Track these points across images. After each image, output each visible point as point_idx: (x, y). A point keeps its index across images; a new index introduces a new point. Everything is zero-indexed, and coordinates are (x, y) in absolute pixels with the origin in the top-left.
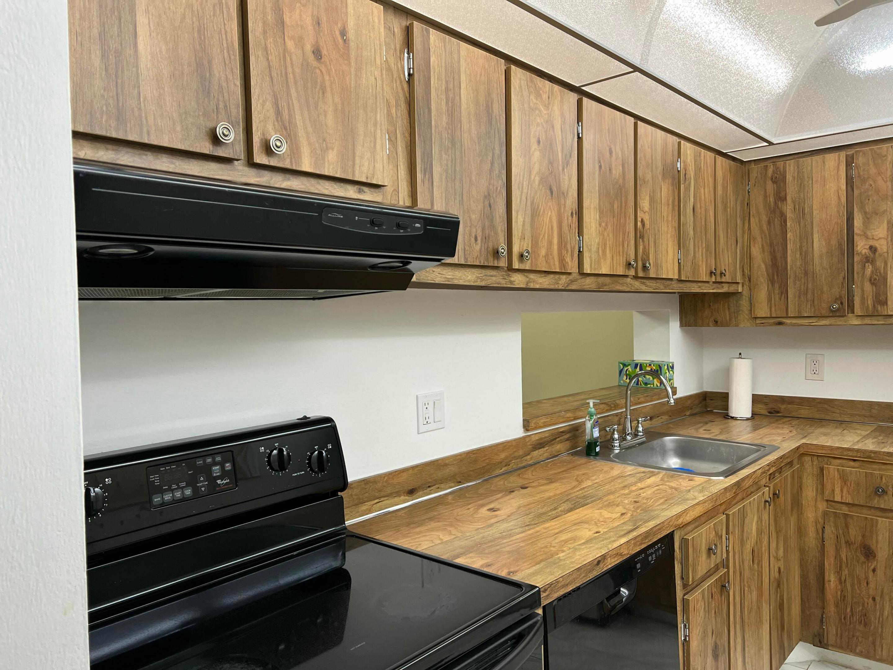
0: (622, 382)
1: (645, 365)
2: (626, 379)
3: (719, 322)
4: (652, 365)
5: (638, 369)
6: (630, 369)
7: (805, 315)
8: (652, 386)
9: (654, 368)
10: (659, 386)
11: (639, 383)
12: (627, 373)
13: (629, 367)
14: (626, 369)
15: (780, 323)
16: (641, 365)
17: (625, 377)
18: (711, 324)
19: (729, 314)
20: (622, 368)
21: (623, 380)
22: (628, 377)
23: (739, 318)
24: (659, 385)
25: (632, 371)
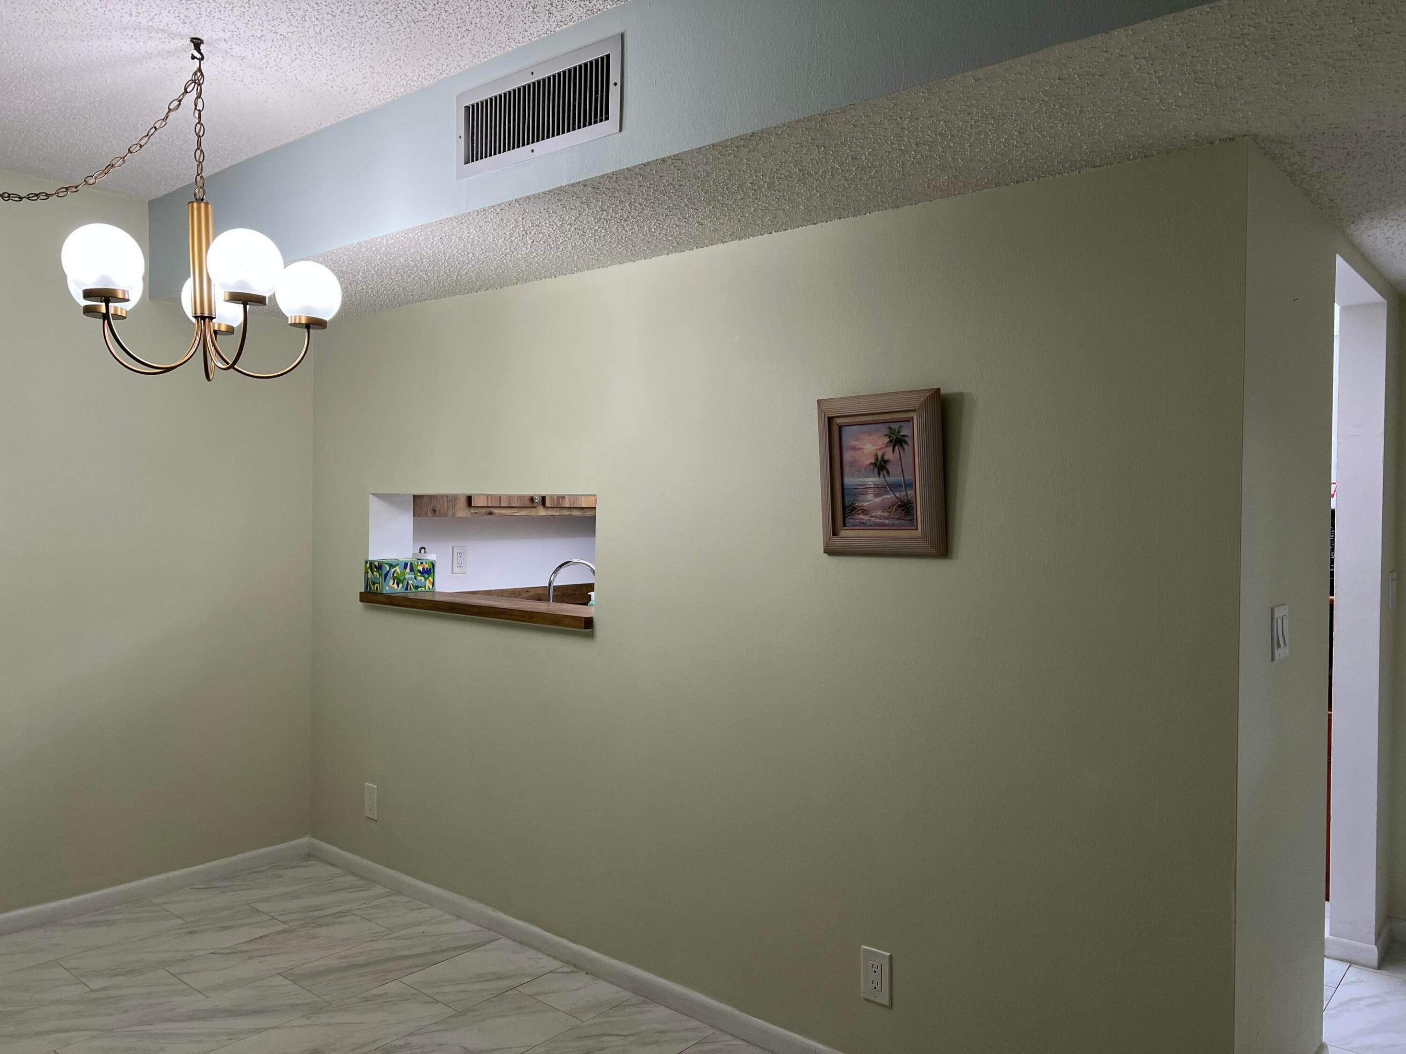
0: (387, 588)
1: (416, 563)
2: (393, 584)
4: (424, 563)
5: (408, 570)
6: (398, 571)
7: (514, 506)
8: (423, 589)
9: (427, 566)
10: (431, 588)
11: (409, 587)
12: (395, 575)
13: (397, 568)
14: (393, 570)
15: (490, 513)
16: (411, 564)
17: (392, 582)
18: (429, 514)
19: (447, 502)
20: (388, 569)
21: (389, 586)
22: (396, 581)
23: (456, 507)
24: (431, 587)
25: (401, 572)
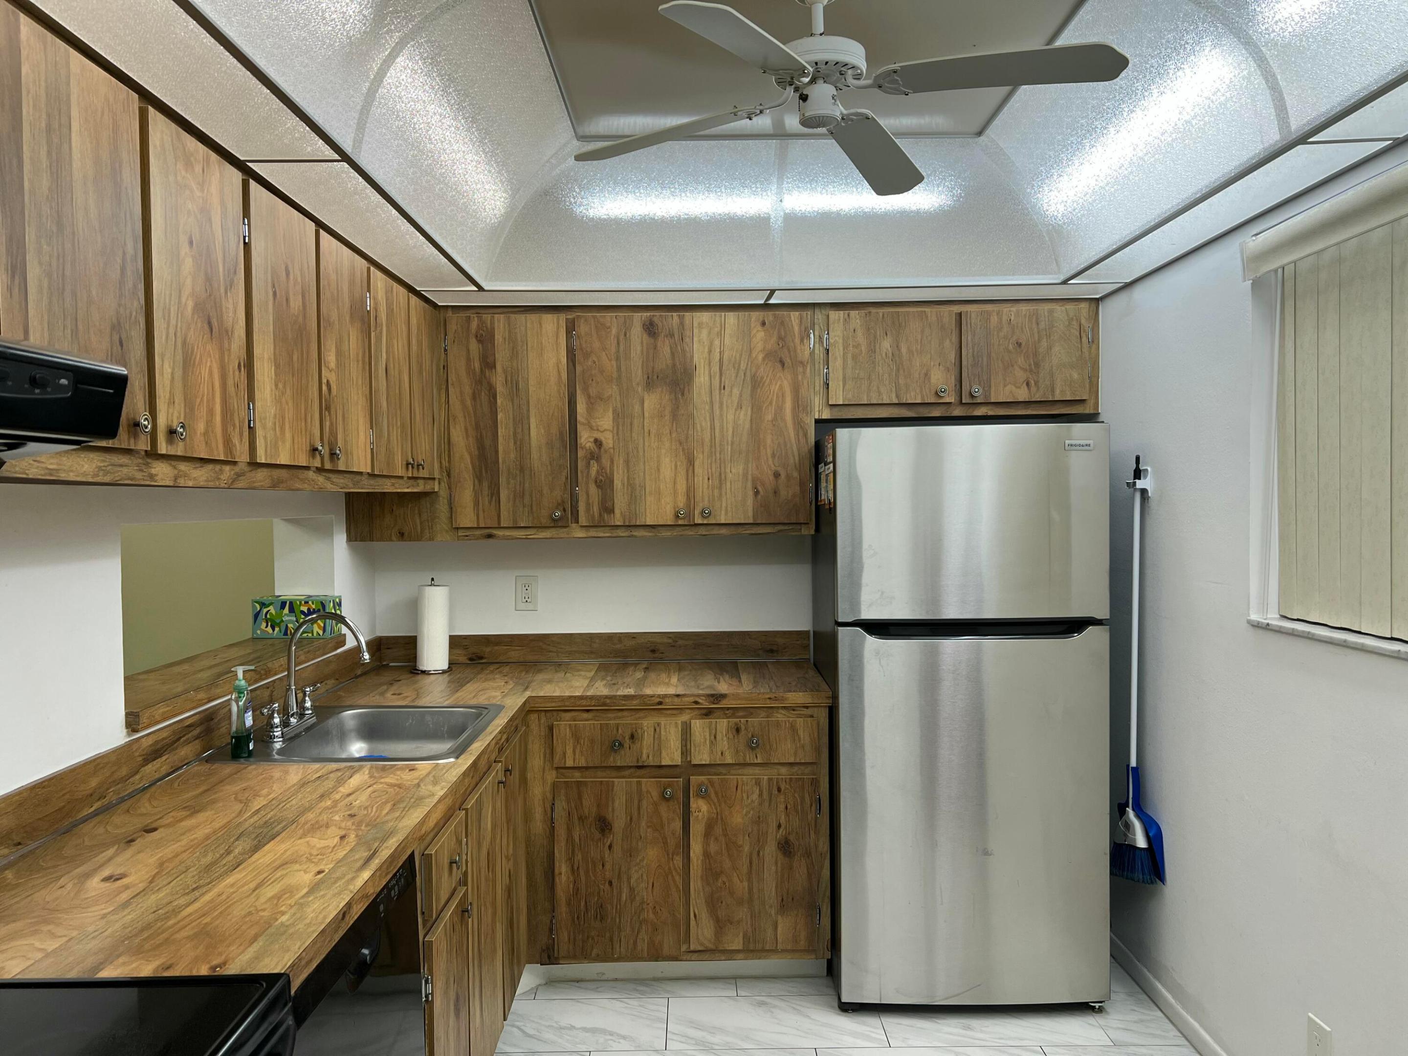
0: (259, 632)
1: (298, 603)
2: (267, 627)
3: (406, 534)
4: (310, 603)
5: (286, 610)
6: (273, 611)
7: (522, 525)
8: (310, 635)
9: (314, 607)
10: (321, 634)
11: (289, 632)
12: (268, 616)
13: (271, 608)
14: (265, 610)
15: (490, 536)
16: (291, 603)
17: (264, 624)
18: (394, 538)
19: (421, 523)
20: (259, 609)
21: (261, 629)
22: (269, 624)
23: (434, 529)
24: (321, 632)
25: (276, 612)
